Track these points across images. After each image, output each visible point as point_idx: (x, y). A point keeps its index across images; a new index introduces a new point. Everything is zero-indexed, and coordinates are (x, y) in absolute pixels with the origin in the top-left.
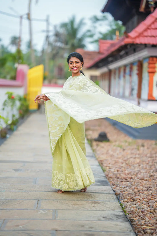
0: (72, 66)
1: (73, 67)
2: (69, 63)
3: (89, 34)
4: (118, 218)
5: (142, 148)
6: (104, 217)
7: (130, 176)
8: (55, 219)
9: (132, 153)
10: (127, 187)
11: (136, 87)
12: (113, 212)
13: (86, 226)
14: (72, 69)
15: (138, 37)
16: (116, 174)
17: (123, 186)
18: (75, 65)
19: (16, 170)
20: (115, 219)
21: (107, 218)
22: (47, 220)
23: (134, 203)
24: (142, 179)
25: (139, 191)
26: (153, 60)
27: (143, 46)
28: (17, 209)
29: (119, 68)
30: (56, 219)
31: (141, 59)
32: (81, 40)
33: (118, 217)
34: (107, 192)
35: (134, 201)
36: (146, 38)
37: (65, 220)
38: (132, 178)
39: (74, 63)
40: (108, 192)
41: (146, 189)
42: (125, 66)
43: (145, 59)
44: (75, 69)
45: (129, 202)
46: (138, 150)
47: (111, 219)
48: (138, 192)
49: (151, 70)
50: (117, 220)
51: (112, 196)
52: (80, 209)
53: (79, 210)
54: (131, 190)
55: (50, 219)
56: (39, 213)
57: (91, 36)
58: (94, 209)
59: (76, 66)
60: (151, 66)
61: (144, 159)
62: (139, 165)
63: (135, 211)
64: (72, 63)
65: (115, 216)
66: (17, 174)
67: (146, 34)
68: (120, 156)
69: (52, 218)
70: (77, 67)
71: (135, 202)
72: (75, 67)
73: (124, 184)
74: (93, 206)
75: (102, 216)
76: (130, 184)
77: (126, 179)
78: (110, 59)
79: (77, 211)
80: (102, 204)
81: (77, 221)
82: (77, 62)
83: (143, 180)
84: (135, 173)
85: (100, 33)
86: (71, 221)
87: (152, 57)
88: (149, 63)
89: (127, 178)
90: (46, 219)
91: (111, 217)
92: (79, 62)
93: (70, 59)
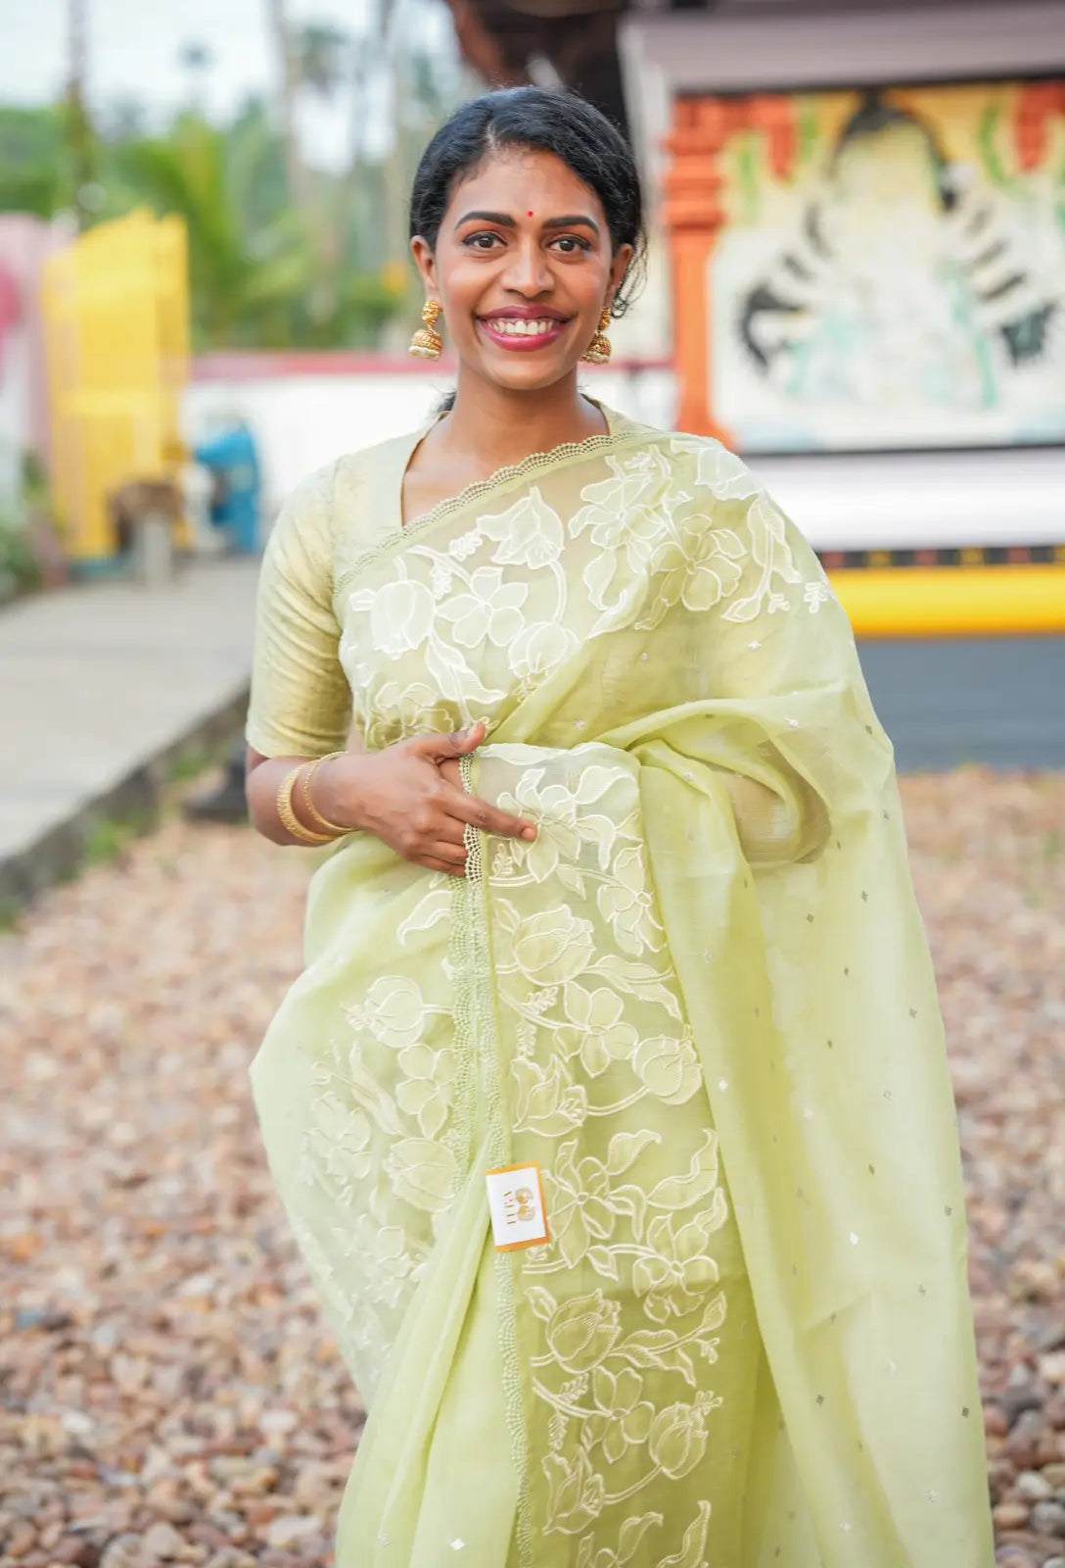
0: (493, 284)
1: (496, 301)
2: (448, 234)
14: (482, 319)
26: (694, 124)
39: (527, 245)
44: (534, 328)
59: (548, 283)
60: (685, 169)
64: (495, 233)
70: (556, 304)
82: (558, 235)
87: (690, 98)
92: (587, 245)
93: (466, 174)
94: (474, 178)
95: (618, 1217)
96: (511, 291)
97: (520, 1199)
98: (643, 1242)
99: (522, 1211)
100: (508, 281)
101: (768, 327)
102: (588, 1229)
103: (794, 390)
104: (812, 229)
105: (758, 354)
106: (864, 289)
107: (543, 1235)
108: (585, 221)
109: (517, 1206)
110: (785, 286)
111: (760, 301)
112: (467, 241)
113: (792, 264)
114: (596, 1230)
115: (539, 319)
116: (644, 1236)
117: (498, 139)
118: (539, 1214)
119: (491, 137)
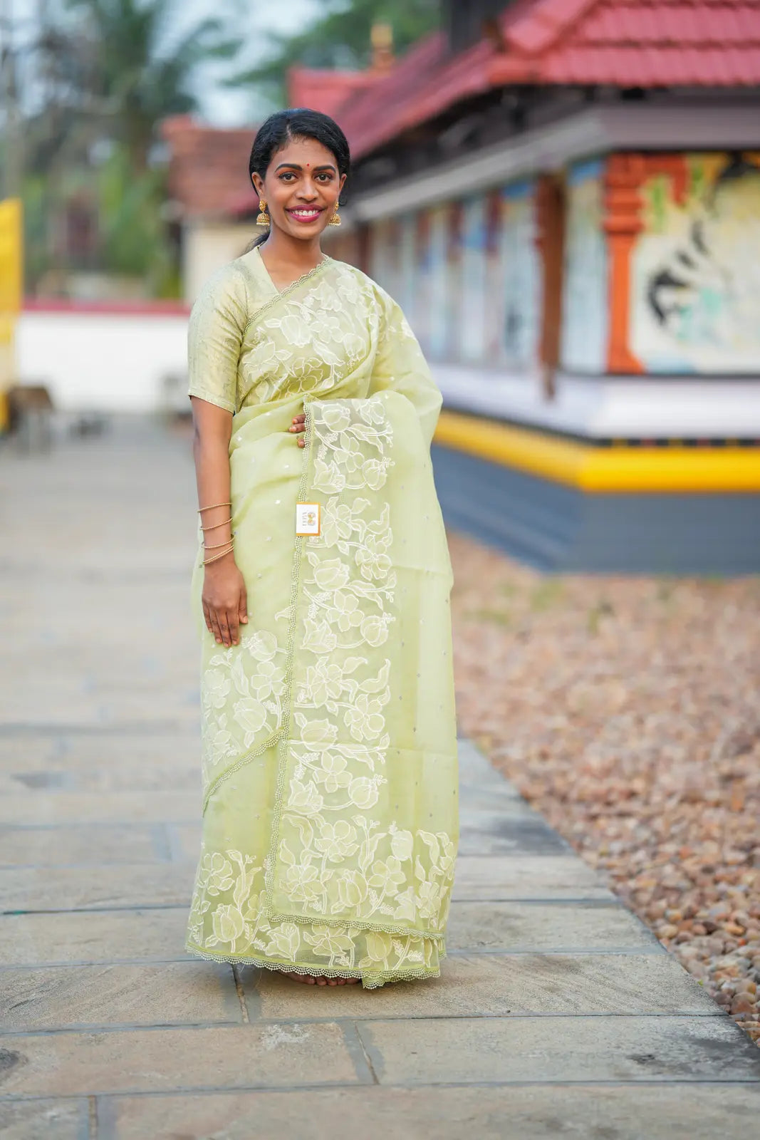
0: (292, 195)
1: (294, 203)
2: (271, 174)
3: (210, 39)
4: (721, 1063)
5: (606, 625)
6: (641, 1060)
7: (618, 784)
8: (376, 1081)
9: (573, 655)
10: (635, 849)
11: (530, 310)
12: (673, 1021)
13: (569, 1124)
14: (288, 210)
15: (555, 46)
16: (547, 777)
17: (616, 847)
18: (308, 188)
19: (35, 781)
20: (708, 1066)
21: (662, 1064)
22: (335, 1094)
23: (716, 942)
24: (691, 798)
25: (708, 870)
26: (627, 169)
27: (575, 98)
28: (139, 1027)
29: (421, 216)
30: (382, 1080)
31: (555, 163)
32: (174, 71)
33: (717, 1053)
34: (581, 897)
35: (709, 933)
36: (595, 54)
37: (435, 1085)
38: (631, 795)
39: (308, 179)
40: (585, 894)
41: (741, 857)
42: (457, 206)
43: (579, 162)
44: (311, 214)
45: (684, 940)
46: (593, 631)
47: (684, 1068)
48: (708, 879)
49: (620, 221)
50: (722, 1076)
51: (622, 921)
52: (486, 1011)
53: (480, 1016)
54: (668, 869)
55: (344, 1085)
56: (269, 1043)
57: (227, 50)
58: (560, 1006)
59: (316, 194)
60: (620, 198)
61: (646, 680)
62: (640, 721)
63: (743, 994)
64: (293, 173)
65: (703, 1052)
66: (44, 806)
67: (593, 31)
68: (516, 671)
69: (353, 1078)
70: (320, 203)
71: (720, 937)
72: (309, 203)
73: (612, 831)
74: (545, 984)
75: (629, 1053)
76: (644, 834)
77: (609, 804)
78: (379, 167)
79: (474, 1024)
80: (590, 970)
81: (506, 1089)
82: (320, 174)
83: (699, 807)
84: (642, 766)
85: (273, 37)
86: (470, 1091)
87: (625, 153)
88: (609, 186)
89: (613, 797)
90: (329, 1086)
91: (683, 1059)
92: (331, 177)
93: (278, 148)
94: (283, 150)
95: (353, 531)
96: (301, 199)
97: (310, 516)
98: (363, 543)
99: (310, 521)
100: (300, 194)
101: (667, 297)
102: (339, 534)
103: (682, 337)
104: (698, 239)
105: (660, 313)
106: (727, 276)
107: (317, 532)
108: (329, 167)
109: (308, 519)
110: (679, 271)
111: (664, 280)
112: (281, 177)
113: (685, 260)
114: (342, 534)
115: (312, 210)
116: (364, 541)
117: (293, 133)
118: (317, 525)
119: (289, 132)
